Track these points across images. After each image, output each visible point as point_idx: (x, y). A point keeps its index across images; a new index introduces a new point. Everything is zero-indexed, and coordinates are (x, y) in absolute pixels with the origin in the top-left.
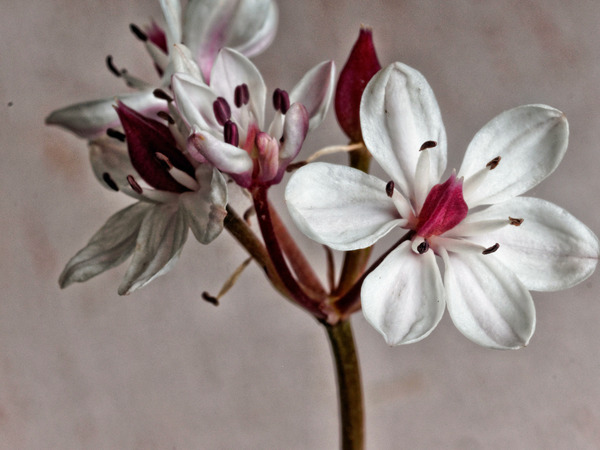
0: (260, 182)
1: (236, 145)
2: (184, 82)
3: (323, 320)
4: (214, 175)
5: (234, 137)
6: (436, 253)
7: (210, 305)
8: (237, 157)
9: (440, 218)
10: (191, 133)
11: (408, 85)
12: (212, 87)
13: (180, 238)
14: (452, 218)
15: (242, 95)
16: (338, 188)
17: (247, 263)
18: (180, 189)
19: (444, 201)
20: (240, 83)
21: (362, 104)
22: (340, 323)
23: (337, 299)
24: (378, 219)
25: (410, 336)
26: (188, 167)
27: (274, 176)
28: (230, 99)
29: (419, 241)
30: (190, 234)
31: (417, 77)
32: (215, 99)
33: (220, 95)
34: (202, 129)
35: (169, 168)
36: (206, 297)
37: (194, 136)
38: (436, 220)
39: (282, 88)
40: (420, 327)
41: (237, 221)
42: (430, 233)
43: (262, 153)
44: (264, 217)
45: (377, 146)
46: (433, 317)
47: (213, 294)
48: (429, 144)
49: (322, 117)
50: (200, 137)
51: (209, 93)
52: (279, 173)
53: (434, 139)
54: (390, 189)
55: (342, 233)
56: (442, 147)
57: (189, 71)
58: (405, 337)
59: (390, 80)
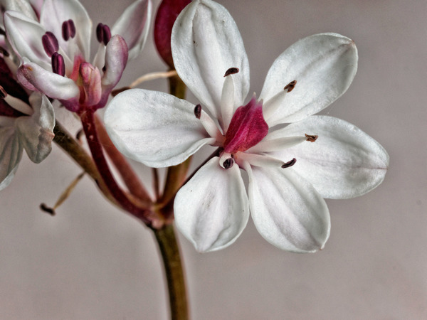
0: (86, 107)
1: (63, 75)
2: (14, 19)
3: (149, 225)
4: (43, 101)
5: (60, 67)
6: (241, 167)
7: (47, 215)
8: (64, 85)
9: (243, 135)
10: (21, 65)
11: (213, 18)
12: (42, 23)
13: (16, 157)
14: (254, 137)
15: (68, 29)
16: (153, 111)
17: (80, 177)
18: (16, 114)
19: (246, 122)
20: (67, 19)
21: (173, 36)
22: (164, 227)
23: (161, 206)
24: (189, 138)
25: (217, 244)
26: (23, 94)
27: (98, 102)
28: (59, 34)
29: (226, 156)
30: (25, 154)
31: (221, 11)
32: (44, 34)
33: (49, 30)
34: (31, 61)
35: (4, 96)
36: (44, 208)
37: (23, 67)
38: (240, 138)
39: (104, 23)
40: (226, 234)
41: (71, 140)
42: (236, 150)
43: (86, 81)
44: (92, 137)
45: (187, 74)
46: (239, 225)
47: (50, 205)
48: (232, 71)
49: (141, 48)
50: (29, 68)
51: (39, 28)
52: (103, 98)
53: (238, 66)
54: (197, 112)
55: (157, 152)
56: (245, 73)
57: (20, 9)
58: (213, 245)
59: (197, 13)
